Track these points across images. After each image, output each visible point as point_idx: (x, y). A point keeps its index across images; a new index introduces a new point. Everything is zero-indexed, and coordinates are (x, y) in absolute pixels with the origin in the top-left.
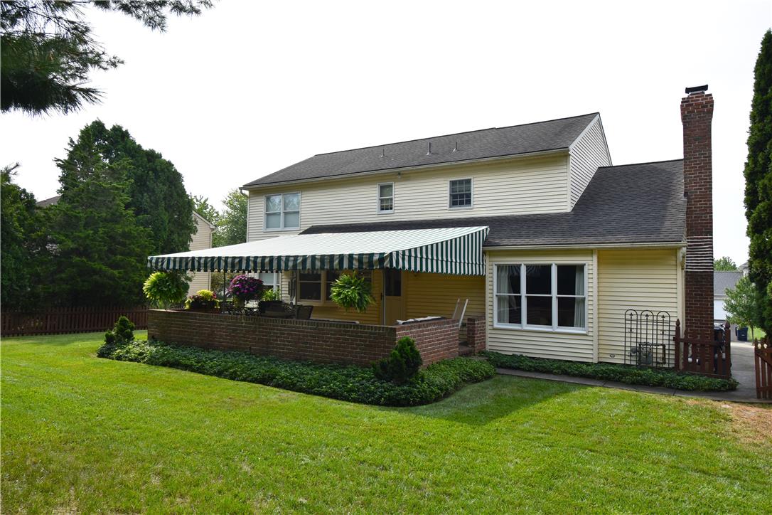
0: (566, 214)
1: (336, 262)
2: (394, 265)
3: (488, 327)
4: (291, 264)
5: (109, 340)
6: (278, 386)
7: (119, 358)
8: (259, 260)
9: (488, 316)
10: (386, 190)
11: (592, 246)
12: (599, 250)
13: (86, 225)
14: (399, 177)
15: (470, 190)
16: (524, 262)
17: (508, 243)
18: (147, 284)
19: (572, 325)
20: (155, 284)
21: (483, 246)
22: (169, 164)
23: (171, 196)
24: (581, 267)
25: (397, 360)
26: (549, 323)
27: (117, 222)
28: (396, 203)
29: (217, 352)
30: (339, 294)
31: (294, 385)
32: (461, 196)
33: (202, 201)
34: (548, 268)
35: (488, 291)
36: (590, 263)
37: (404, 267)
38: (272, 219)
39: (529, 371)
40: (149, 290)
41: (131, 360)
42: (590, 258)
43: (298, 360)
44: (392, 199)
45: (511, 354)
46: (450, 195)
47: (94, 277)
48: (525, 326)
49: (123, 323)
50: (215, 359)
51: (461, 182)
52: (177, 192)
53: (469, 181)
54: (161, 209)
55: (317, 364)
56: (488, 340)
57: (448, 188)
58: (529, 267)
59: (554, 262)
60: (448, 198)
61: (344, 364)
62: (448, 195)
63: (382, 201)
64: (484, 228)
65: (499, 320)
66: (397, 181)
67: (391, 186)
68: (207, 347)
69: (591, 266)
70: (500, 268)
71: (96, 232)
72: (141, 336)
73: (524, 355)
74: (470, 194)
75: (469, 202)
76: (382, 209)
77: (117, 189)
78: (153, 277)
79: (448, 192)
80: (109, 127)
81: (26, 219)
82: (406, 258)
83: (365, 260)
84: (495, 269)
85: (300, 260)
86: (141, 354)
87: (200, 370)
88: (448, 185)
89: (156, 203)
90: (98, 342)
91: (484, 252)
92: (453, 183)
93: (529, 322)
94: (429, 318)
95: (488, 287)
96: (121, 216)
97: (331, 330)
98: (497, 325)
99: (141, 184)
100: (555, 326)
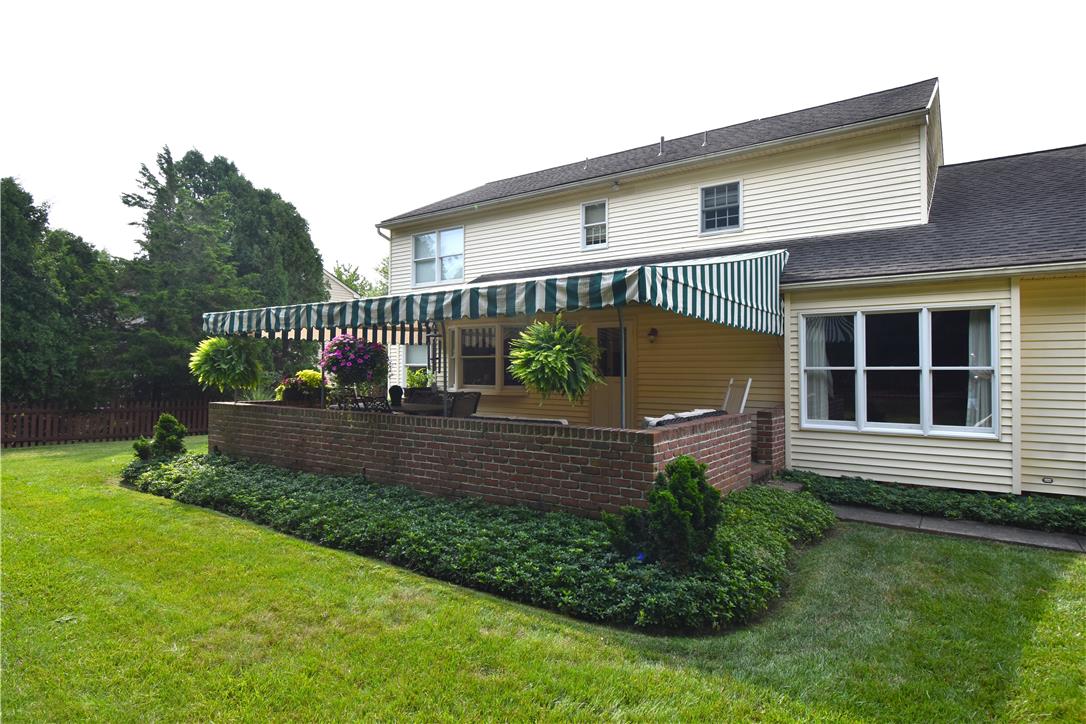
0: (920, 227)
1: (520, 298)
2: (649, 296)
3: (790, 427)
4: (431, 309)
5: (143, 453)
6: (398, 562)
9: (789, 407)
10: (594, 211)
11: (1012, 270)
12: (1023, 279)
13: (165, 284)
14: (616, 188)
15: (737, 202)
16: (860, 309)
17: (830, 275)
18: (196, 358)
19: (960, 420)
20: (209, 359)
21: (781, 283)
22: (290, 207)
23: (292, 248)
24: (984, 315)
26: (913, 417)
27: (210, 282)
28: (610, 233)
29: (306, 476)
30: (527, 362)
31: (435, 559)
32: (721, 213)
33: (352, 271)
34: (912, 317)
35: (789, 364)
36: (1005, 303)
37: (665, 303)
38: (424, 269)
39: (893, 511)
40: (198, 367)
42: (1005, 295)
43: (449, 496)
44: (604, 227)
45: (839, 475)
46: (703, 212)
47: (173, 358)
48: (863, 424)
49: (167, 426)
50: (294, 495)
51: (721, 189)
52: (302, 247)
53: (734, 187)
54: (279, 265)
55: (486, 509)
56: (789, 449)
57: (699, 201)
58: (871, 319)
59: (925, 306)
60: (699, 217)
61: (540, 509)
62: (699, 212)
63: (588, 230)
65: (810, 415)
66: (613, 195)
67: (604, 205)
68: (295, 467)
69: (1006, 311)
70: (811, 321)
71: (174, 293)
72: (197, 447)
73: (864, 477)
74: (738, 207)
75: (735, 222)
76: (589, 243)
77: (206, 232)
78: (205, 346)
79: (699, 207)
80: (208, 158)
83: (583, 289)
84: (803, 323)
85: (448, 299)
86: (178, 480)
87: (261, 519)
88: (699, 191)
89: (270, 258)
90: (123, 457)
91: (782, 296)
92: (707, 192)
93: (872, 417)
94: (698, 412)
95: (789, 356)
96: (215, 272)
97: (514, 438)
98: (806, 424)
99: (248, 232)
100: (927, 425)
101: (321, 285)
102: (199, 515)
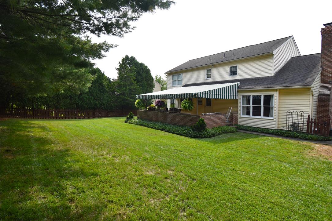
0: (271, 77)
1: (183, 96)
2: (199, 96)
3: (239, 117)
4: (171, 97)
5: (128, 118)
6: (166, 131)
7: (129, 123)
8: (163, 96)
9: (239, 113)
10: (208, 71)
11: (276, 88)
12: (280, 89)
13: (124, 86)
14: (212, 66)
15: (237, 70)
16: (251, 94)
17: (246, 88)
18: (136, 103)
19: (268, 116)
20: (138, 103)
21: (237, 89)
22: (147, 67)
23: (147, 76)
24: (273, 95)
25: (197, 125)
26: (260, 115)
27: (132, 85)
28: (212, 76)
29: (153, 122)
30: (183, 105)
31: (170, 131)
32: (233, 72)
33: (160, 77)
34: (260, 96)
35: (239, 105)
36: (276, 94)
37: (203, 97)
38: (174, 82)
39: (250, 131)
40: (136, 104)
41: (132, 124)
42: (276, 92)
43: (174, 125)
44: (210, 74)
45: (246, 125)
46: (230, 72)
47: (126, 101)
48: (251, 116)
49: (131, 113)
50: (152, 124)
51: (234, 67)
52: (149, 76)
53: (236, 67)
54: (144, 81)
55: (178, 126)
56: (239, 121)
57: (229, 70)
58: (253, 96)
59: (263, 94)
60: (229, 73)
61: (185, 126)
62: (229, 72)
63: (207, 75)
64: (238, 83)
65: (243, 114)
66: (212, 68)
67: (210, 70)
68: (151, 121)
69: (276, 95)
70: (243, 96)
71: (126, 88)
72: (135, 118)
73: (251, 126)
74: (237, 71)
75: (236, 74)
76: (207, 78)
77: (131, 75)
78: (137, 101)
79: (229, 71)
80: (130, 57)
81: (109, 85)
82: (204, 94)
83: (191, 95)
84: (242, 97)
85: (173, 95)
86: (134, 122)
87: (148, 127)
88: (229, 68)
89: (143, 79)
90: (125, 119)
91: (238, 91)
92: (231, 68)
93: (253, 115)
94: (215, 113)
95: (239, 103)
96: (133, 83)
97: (182, 116)
98: (242, 116)
99: (139, 73)
100: (262, 116)
101: (153, 84)
102: (139, 126)
